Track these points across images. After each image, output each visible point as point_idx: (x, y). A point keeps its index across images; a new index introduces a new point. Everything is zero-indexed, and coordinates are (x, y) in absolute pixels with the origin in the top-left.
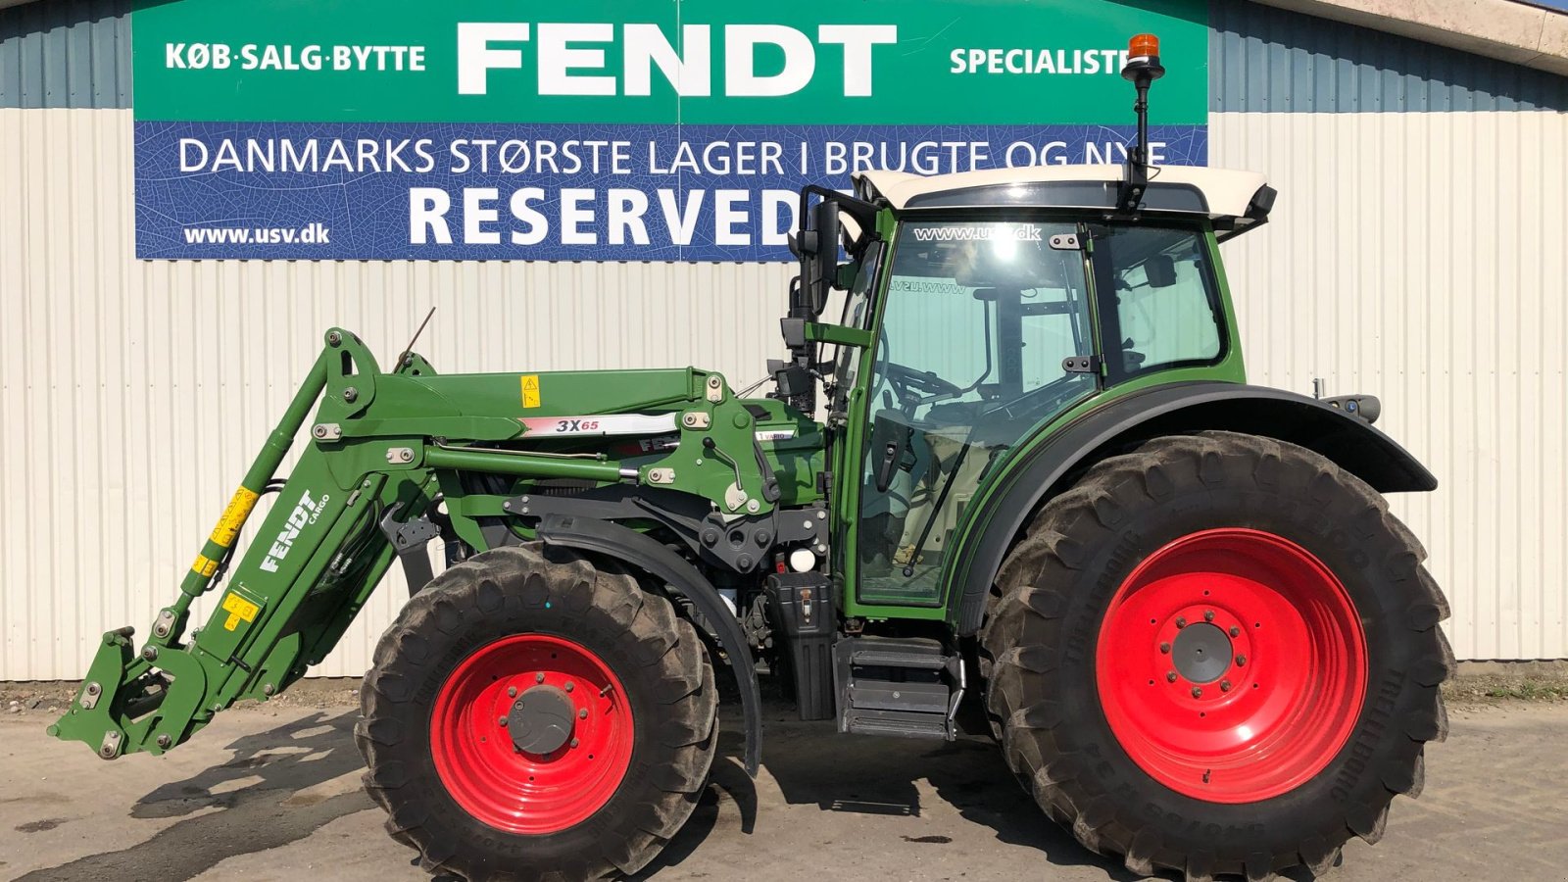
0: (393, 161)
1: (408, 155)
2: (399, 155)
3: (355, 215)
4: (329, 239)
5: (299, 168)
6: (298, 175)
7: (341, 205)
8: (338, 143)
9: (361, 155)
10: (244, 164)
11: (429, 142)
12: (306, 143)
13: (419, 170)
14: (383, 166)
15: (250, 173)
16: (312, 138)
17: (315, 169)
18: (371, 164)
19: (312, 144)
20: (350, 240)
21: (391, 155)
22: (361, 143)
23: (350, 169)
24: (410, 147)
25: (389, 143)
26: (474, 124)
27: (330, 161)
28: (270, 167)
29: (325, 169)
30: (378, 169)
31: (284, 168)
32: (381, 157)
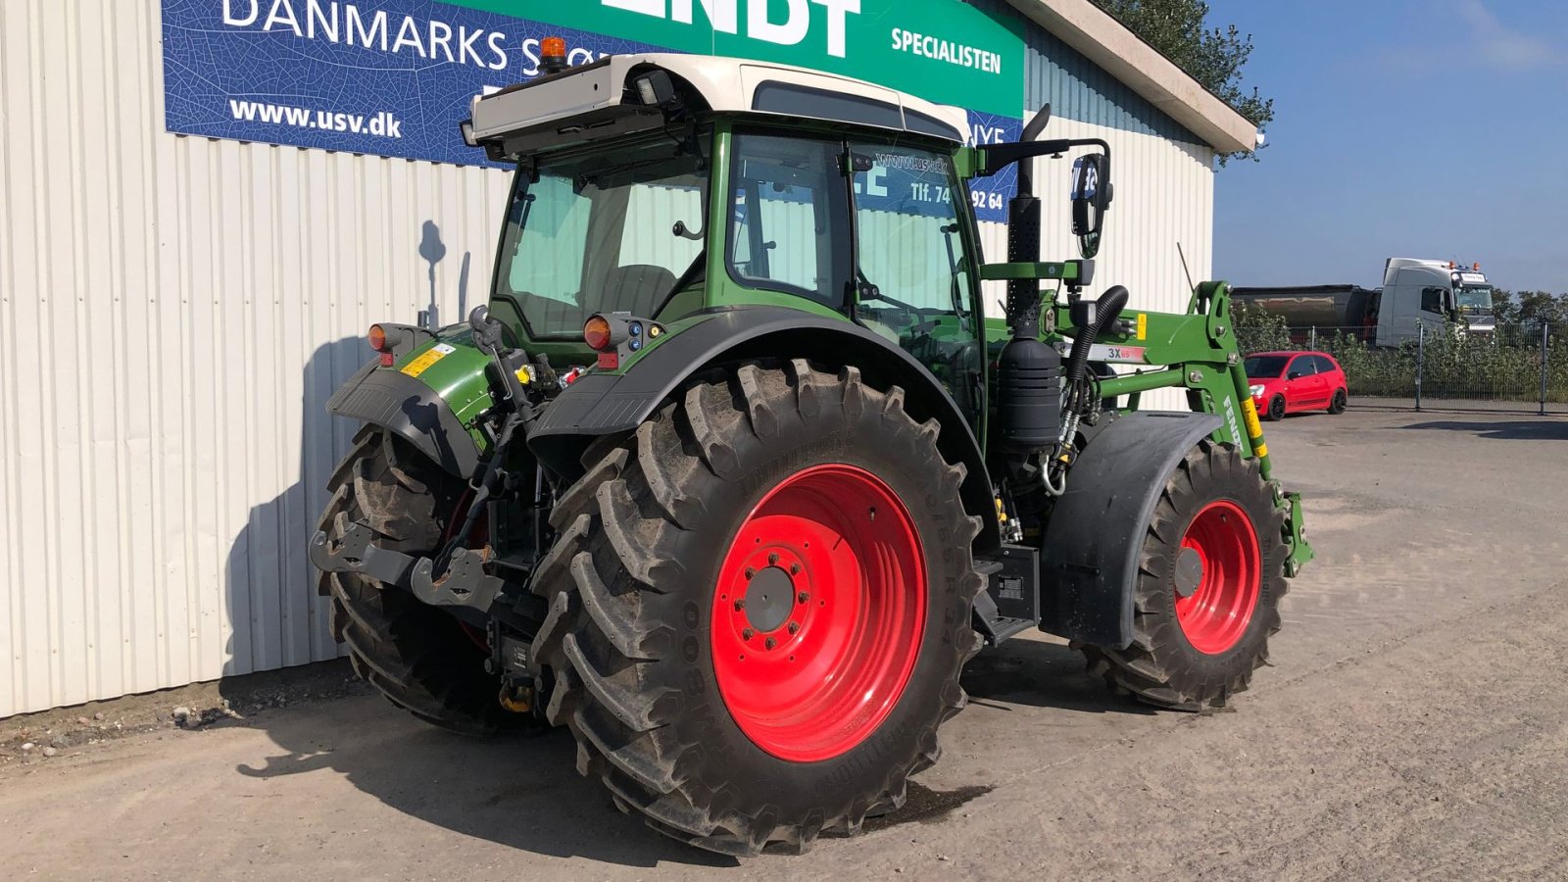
0: (467, 53)
1: (480, 46)
2: (472, 45)
3: (427, 108)
4: (401, 133)
5: (367, 43)
6: (365, 51)
7: (413, 95)
8: (409, 20)
9: (434, 40)
10: (303, 27)
11: (502, 36)
12: (374, 14)
13: (492, 66)
14: (456, 56)
15: (310, 40)
16: (381, 9)
17: (384, 47)
18: (444, 51)
19: (381, 16)
20: (422, 137)
21: (465, 45)
22: (434, 24)
23: (423, 54)
24: (483, 39)
25: (462, 29)
26: (544, 25)
27: (400, 41)
28: (334, 37)
29: (396, 49)
30: (451, 59)
31: (350, 41)
32: (454, 44)
